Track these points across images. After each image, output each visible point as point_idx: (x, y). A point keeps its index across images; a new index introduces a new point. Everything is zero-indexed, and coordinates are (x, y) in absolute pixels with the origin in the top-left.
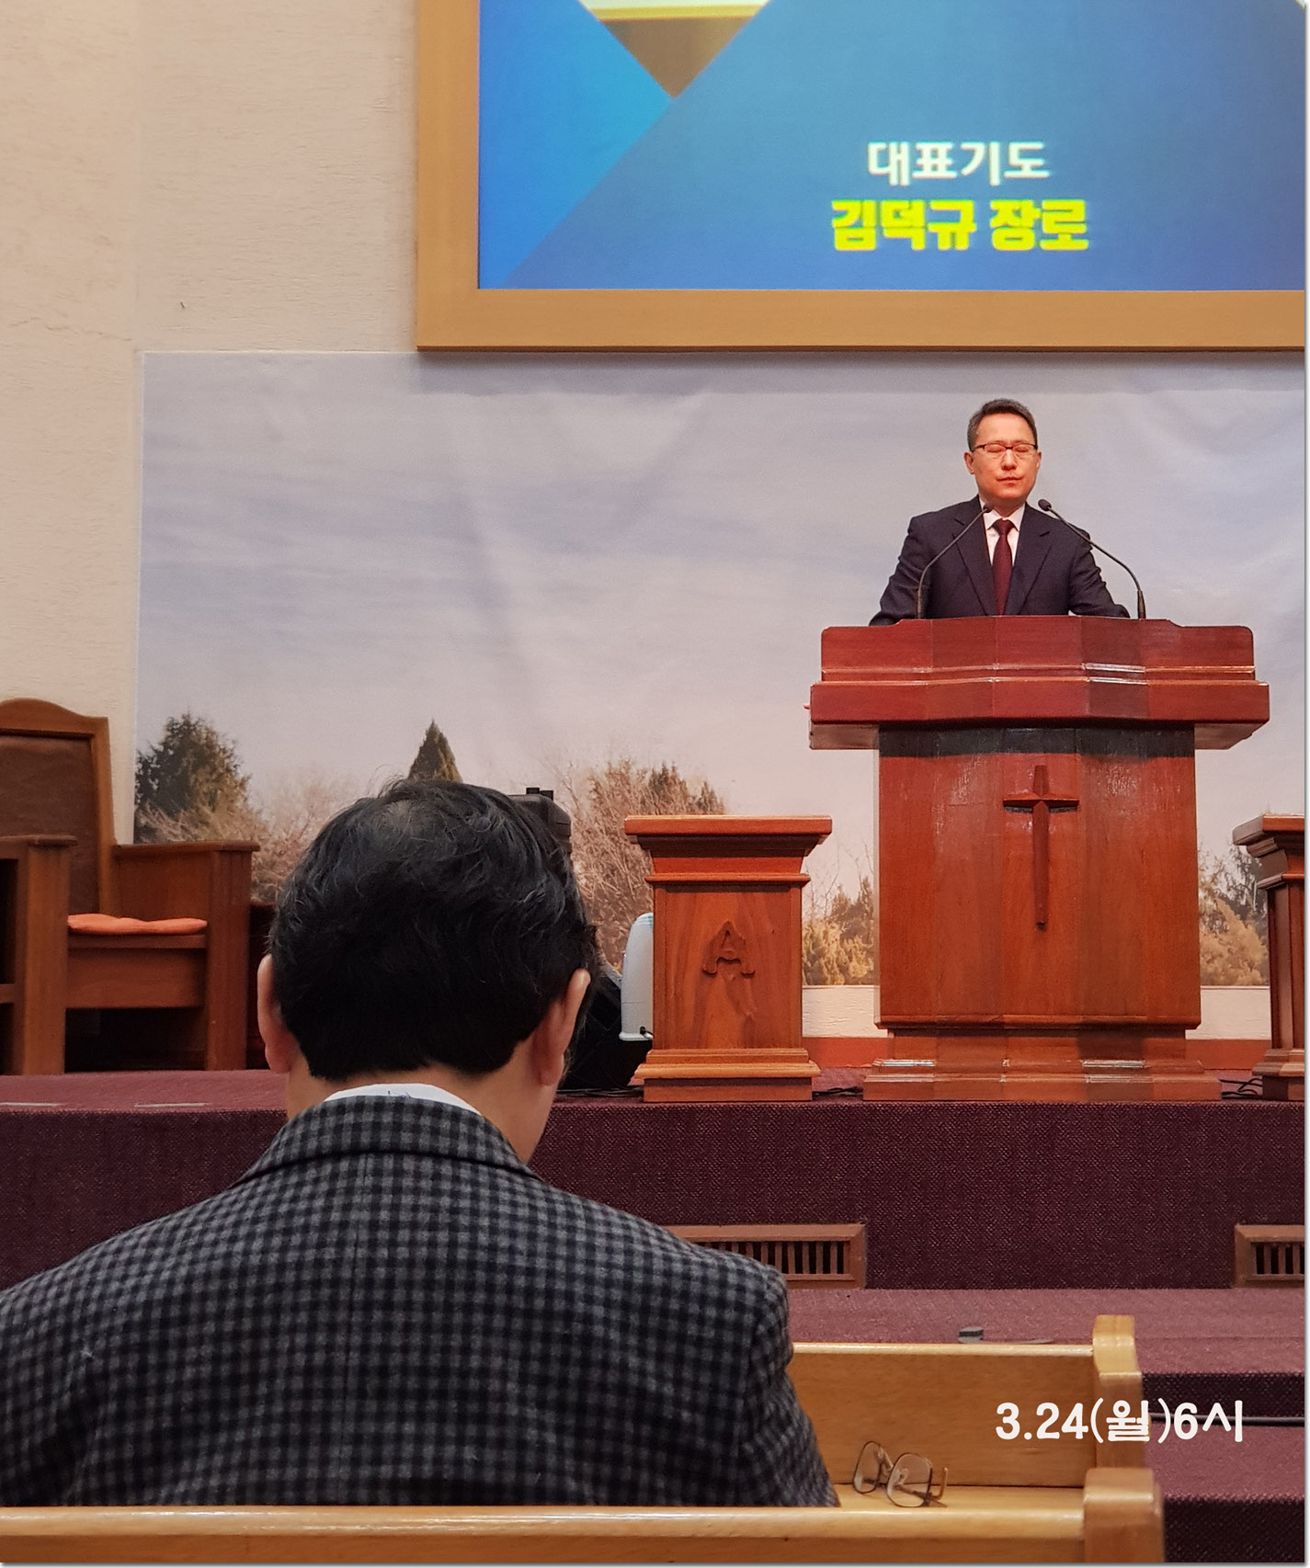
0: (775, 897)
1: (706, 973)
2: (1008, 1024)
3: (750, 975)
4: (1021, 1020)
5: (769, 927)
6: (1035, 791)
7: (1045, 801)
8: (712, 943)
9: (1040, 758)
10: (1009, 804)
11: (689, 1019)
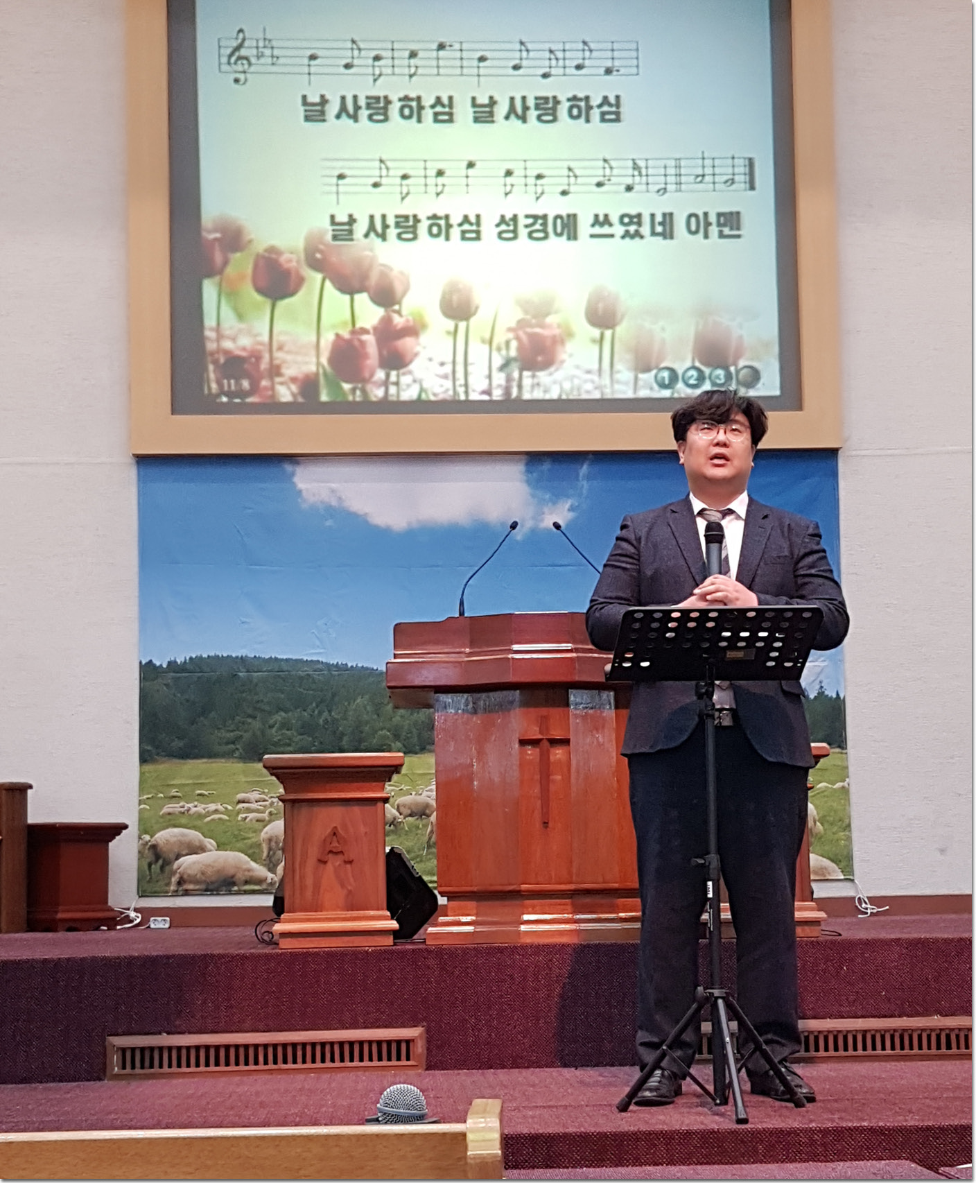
0: (368, 809)
1: (320, 861)
2: (524, 891)
3: (350, 862)
4: (534, 889)
5: (362, 829)
6: (541, 733)
7: (546, 739)
8: (325, 840)
9: (544, 711)
10: (523, 742)
11: (309, 894)
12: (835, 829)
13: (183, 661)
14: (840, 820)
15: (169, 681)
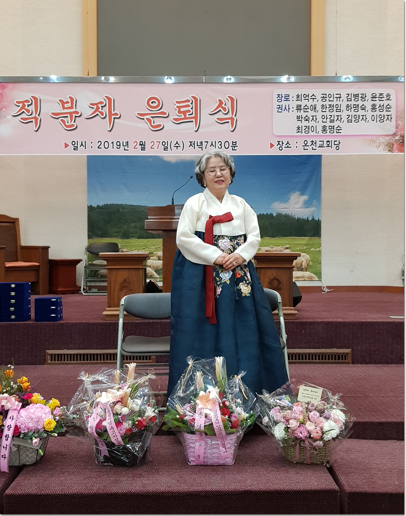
0: (137, 272)
1: (120, 290)
3: (131, 290)
5: (135, 279)
8: (121, 283)
11: (116, 301)
12: (316, 264)
13: (102, 205)
14: (318, 261)
15: (97, 212)
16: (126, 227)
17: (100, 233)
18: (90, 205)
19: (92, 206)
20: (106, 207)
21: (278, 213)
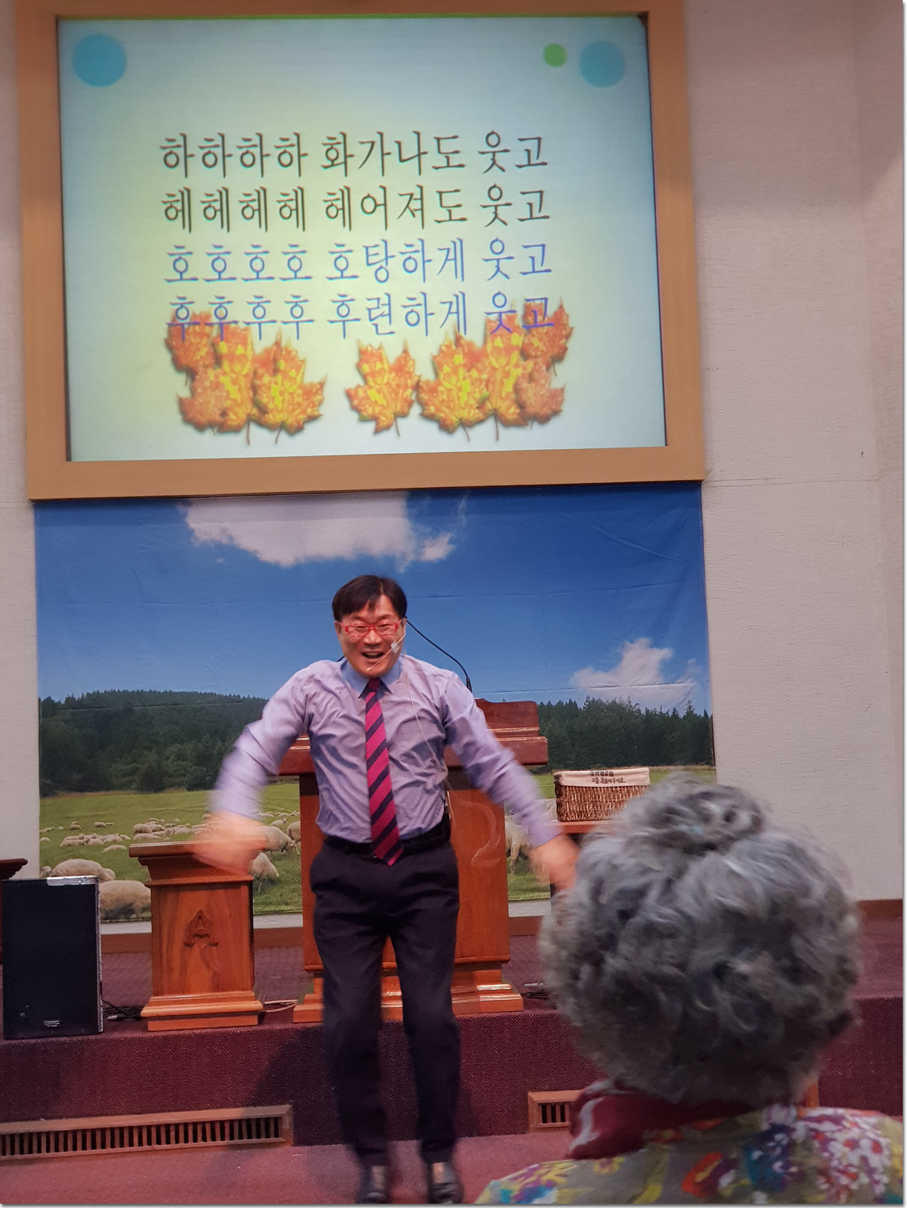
13: (81, 697)
15: (67, 717)
16: (152, 757)
17: (76, 777)
18: (46, 698)
19: (53, 701)
20: (94, 700)
21: (591, 699)
